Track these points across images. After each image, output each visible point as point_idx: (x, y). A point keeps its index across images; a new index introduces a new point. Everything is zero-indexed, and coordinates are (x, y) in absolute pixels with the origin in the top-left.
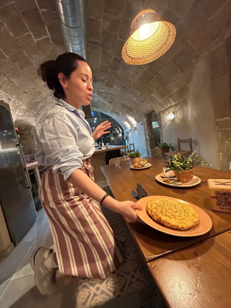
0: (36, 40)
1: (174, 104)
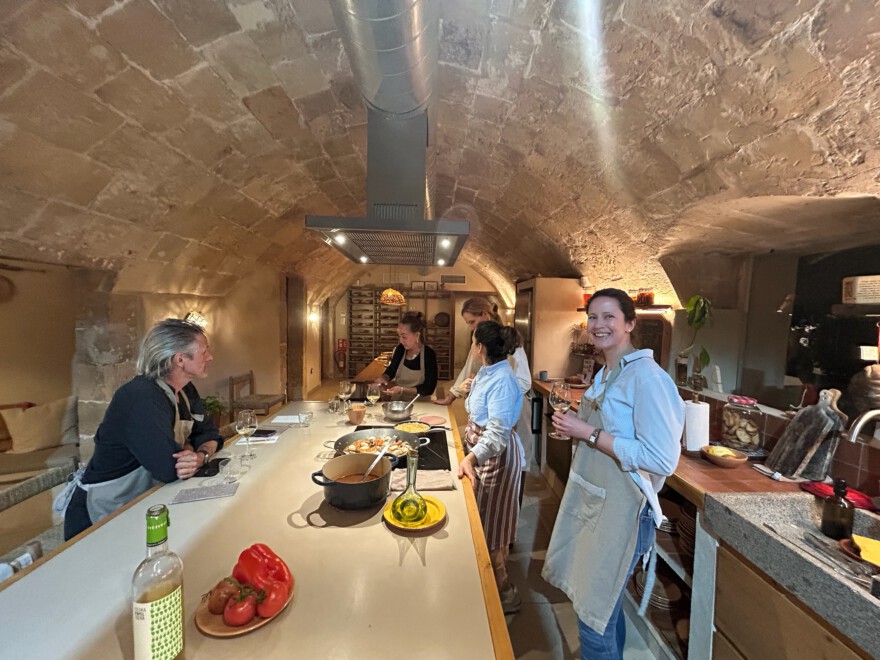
1: (198, 296)
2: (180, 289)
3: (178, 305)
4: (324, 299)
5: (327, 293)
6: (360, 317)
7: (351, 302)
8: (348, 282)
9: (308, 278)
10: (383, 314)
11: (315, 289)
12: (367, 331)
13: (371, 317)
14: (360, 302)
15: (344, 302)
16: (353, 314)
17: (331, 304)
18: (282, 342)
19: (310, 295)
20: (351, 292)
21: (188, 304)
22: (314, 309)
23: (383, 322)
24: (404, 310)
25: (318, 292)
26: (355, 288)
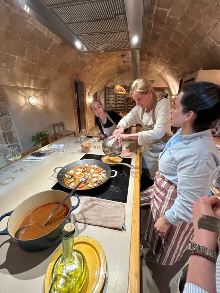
0: (169, 10)
1: (33, 88)
2: (23, 85)
3: (23, 92)
4: (94, 92)
5: (96, 89)
6: (109, 100)
7: (106, 94)
8: (104, 84)
9: (85, 82)
10: (118, 99)
11: (90, 88)
12: (112, 106)
13: (113, 100)
14: (109, 94)
15: (103, 94)
16: (107, 99)
17: (98, 95)
18: (74, 109)
19: (88, 90)
20: (106, 89)
21: (28, 92)
22: (90, 97)
23: (118, 102)
24: (127, 97)
25: (91, 89)
26: (107, 87)
